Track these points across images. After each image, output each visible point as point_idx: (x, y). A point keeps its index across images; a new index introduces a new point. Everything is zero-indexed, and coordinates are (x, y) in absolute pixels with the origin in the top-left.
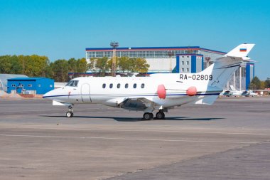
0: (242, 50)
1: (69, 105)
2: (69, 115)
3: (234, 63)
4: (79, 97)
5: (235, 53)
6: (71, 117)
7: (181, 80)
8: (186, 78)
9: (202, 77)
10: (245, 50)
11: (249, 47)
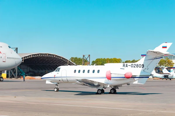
0: (163, 47)
1: (56, 83)
2: (56, 90)
3: (158, 56)
4: (60, 79)
5: (159, 49)
6: (57, 91)
7: (124, 68)
8: (127, 66)
9: (137, 66)
10: (166, 47)
11: (169, 45)
